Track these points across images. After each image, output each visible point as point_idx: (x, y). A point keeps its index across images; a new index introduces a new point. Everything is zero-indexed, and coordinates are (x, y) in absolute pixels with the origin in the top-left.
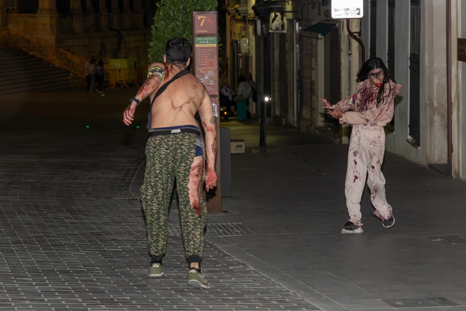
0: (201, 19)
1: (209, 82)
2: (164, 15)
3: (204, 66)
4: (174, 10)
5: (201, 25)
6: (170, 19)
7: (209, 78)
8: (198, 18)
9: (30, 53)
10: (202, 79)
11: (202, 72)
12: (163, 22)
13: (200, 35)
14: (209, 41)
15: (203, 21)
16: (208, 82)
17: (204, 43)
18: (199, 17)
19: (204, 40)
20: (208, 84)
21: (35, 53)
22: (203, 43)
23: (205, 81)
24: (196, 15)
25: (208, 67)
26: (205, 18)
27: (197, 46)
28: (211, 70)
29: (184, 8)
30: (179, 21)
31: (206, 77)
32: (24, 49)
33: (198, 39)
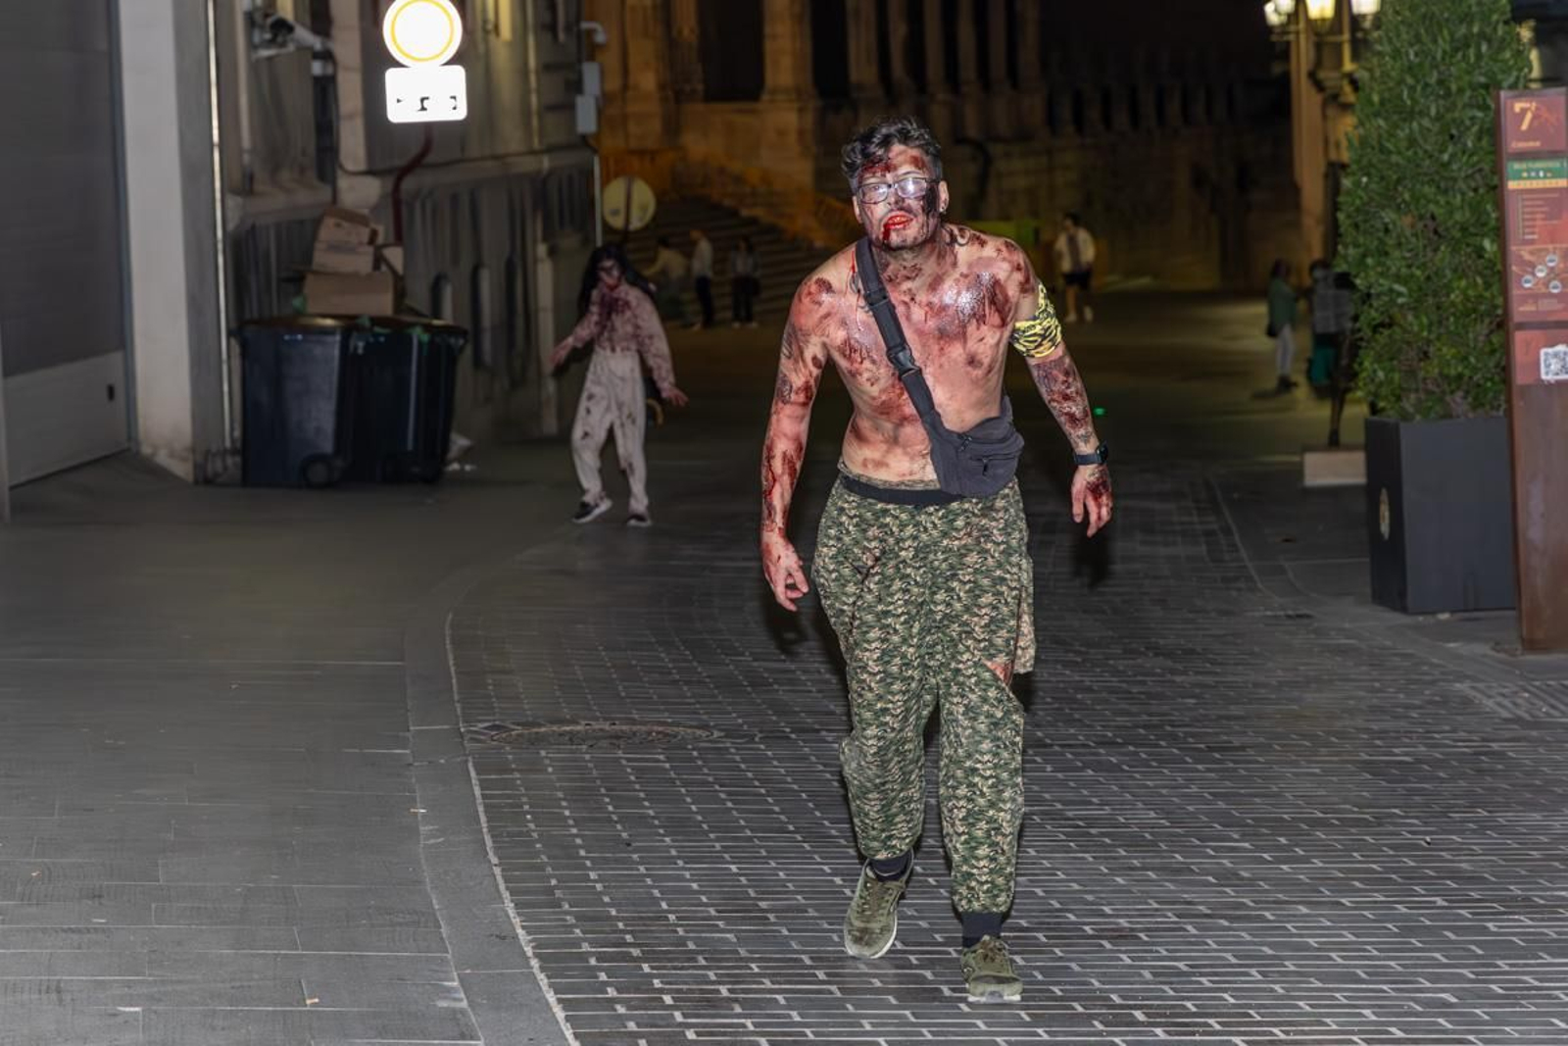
0: (1524, 111)
1: (1547, 287)
2: (1382, 102)
3: (1532, 242)
4: (1412, 89)
5: (1524, 127)
6: (1401, 113)
7: (1548, 274)
8: (1512, 108)
9: (745, 212)
10: (1528, 277)
11: (1527, 257)
12: (1381, 122)
13: (1522, 156)
14: (1546, 171)
15: (1529, 116)
16: (1546, 285)
17: (1534, 178)
18: (1518, 107)
19: (1532, 170)
20: (1544, 290)
21: (759, 212)
22: (1529, 178)
23: (1536, 284)
24: (1509, 102)
25: (1545, 243)
26: (1533, 108)
27: (1512, 185)
28: (1554, 253)
29: (1441, 82)
30: (1428, 115)
31: (1541, 271)
32: (727, 202)
33: (1517, 166)
